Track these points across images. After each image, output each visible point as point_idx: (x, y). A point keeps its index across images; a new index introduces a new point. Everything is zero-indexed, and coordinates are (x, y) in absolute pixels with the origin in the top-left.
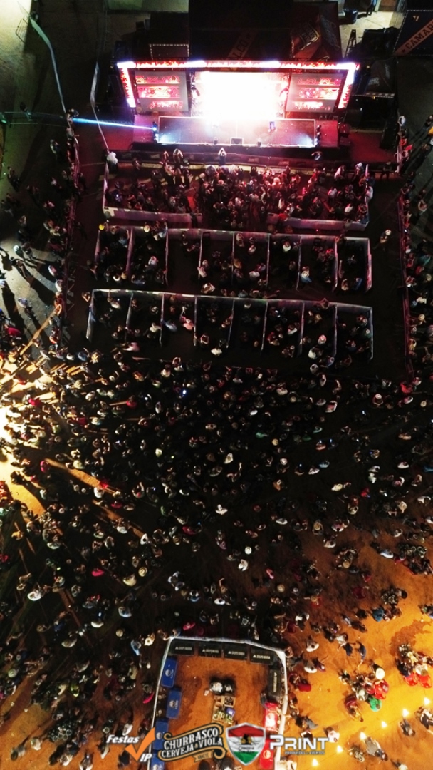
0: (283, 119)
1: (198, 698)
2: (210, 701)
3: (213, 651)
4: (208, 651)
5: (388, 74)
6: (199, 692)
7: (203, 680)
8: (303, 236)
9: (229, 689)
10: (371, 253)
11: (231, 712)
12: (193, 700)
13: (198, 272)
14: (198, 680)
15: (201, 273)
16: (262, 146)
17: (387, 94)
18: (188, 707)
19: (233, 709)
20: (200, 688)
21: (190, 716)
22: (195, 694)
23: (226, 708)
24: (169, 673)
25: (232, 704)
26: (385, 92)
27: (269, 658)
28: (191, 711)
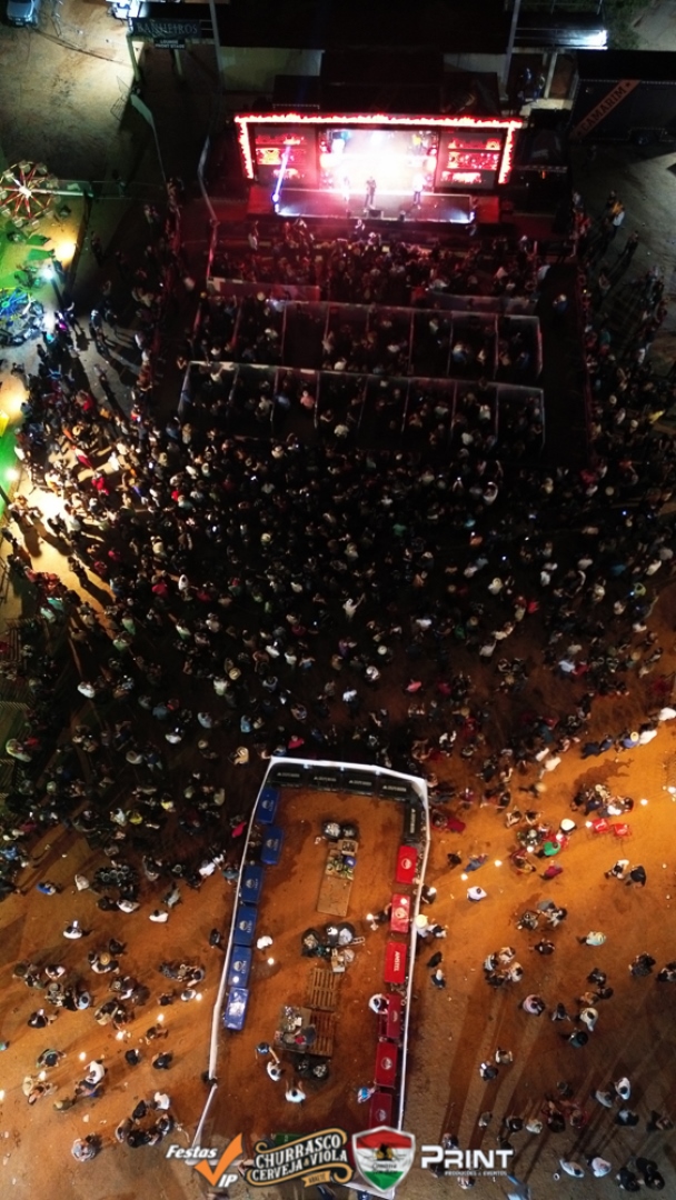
0: (432, 194)
1: (306, 848)
2: (323, 851)
3: (329, 779)
4: (321, 779)
5: (558, 147)
6: (307, 840)
7: (314, 825)
8: (455, 313)
9: (349, 833)
10: (541, 331)
11: (351, 862)
12: (299, 850)
13: (322, 346)
14: (307, 824)
15: (327, 346)
16: (406, 220)
17: (557, 168)
18: (291, 858)
19: (353, 858)
20: (309, 835)
21: (293, 870)
22: (302, 842)
23: (345, 857)
24: (268, 805)
25: (353, 850)
26: (554, 165)
27: (404, 790)
28: (295, 864)
